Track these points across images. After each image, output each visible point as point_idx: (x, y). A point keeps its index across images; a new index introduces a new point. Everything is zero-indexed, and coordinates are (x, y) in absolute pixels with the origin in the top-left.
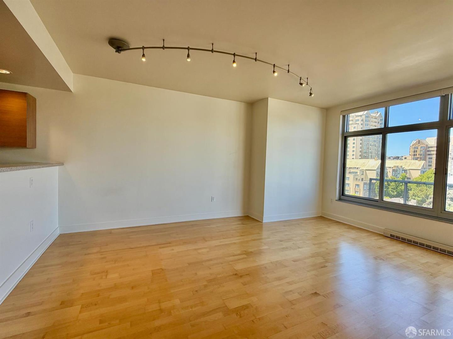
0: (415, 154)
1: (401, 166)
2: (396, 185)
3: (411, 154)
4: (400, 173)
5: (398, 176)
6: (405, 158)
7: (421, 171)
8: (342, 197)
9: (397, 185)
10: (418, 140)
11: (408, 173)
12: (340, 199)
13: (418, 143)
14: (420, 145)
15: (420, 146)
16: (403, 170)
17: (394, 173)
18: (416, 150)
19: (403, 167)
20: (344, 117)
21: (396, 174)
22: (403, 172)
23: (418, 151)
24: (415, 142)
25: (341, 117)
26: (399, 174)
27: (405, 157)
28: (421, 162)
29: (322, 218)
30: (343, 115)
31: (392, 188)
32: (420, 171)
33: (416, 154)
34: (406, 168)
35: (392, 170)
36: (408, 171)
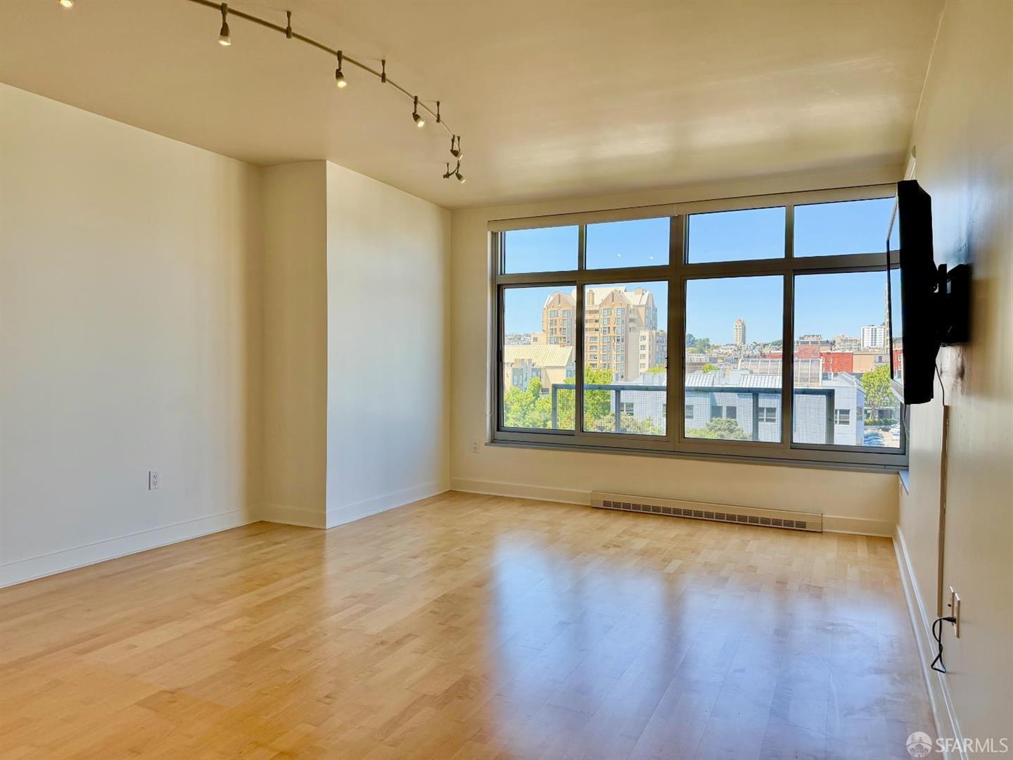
0: (552, 329)
1: (530, 360)
2: (523, 410)
3: (545, 329)
4: (528, 379)
5: (525, 386)
6: (535, 339)
7: (567, 371)
8: (499, 435)
9: (524, 408)
10: (557, 294)
11: (544, 376)
12: (493, 441)
13: (558, 301)
14: (560, 307)
15: (562, 310)
16: (533, 370)
17: (516, 378)
18: (556, 318)
19: (533, 362)
20: (494, 235)
21: (521, 382)
22: (534, 374)
23: (558, 322)
24: (552, 298)
25: (489, 234)
26: (526, 380)
27: (535, 336)
28: (565, 348)
29: (453, 495)
30: (492, 232)
31: (514, 419)
32: (565, 371)
33: (556, 329)
34: (539, 364)
35: (511, 369)
36: (543, 373)
